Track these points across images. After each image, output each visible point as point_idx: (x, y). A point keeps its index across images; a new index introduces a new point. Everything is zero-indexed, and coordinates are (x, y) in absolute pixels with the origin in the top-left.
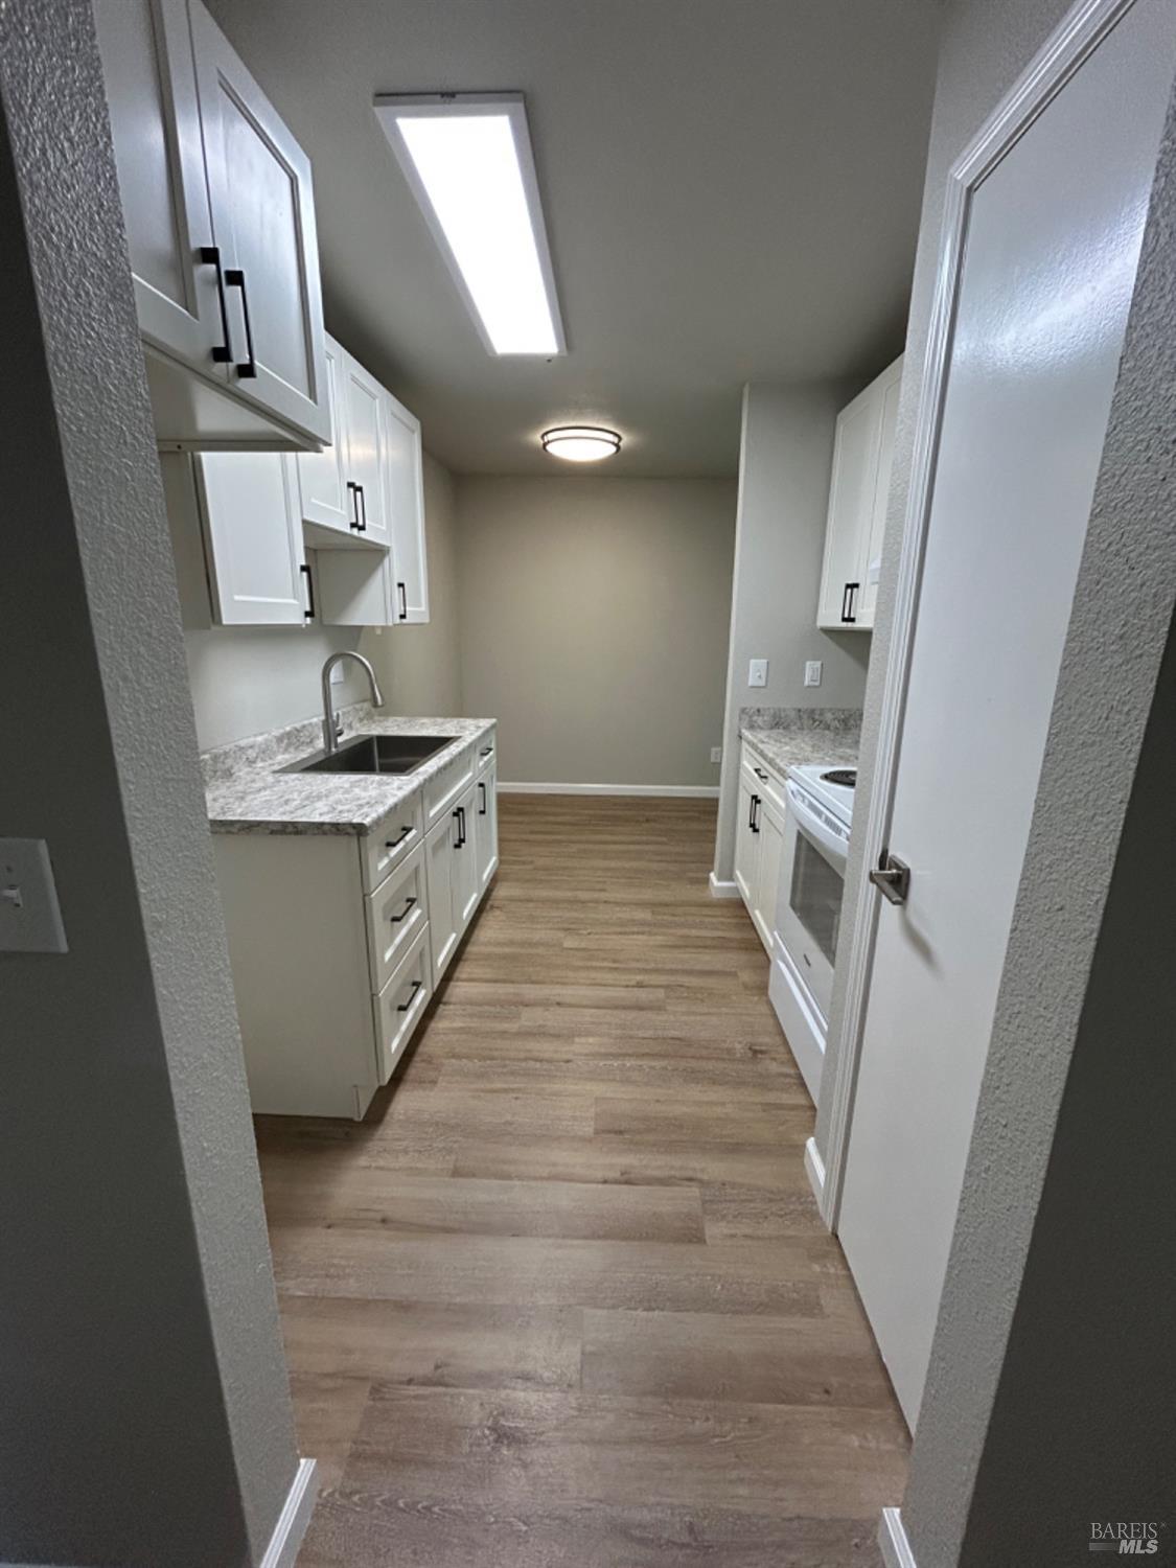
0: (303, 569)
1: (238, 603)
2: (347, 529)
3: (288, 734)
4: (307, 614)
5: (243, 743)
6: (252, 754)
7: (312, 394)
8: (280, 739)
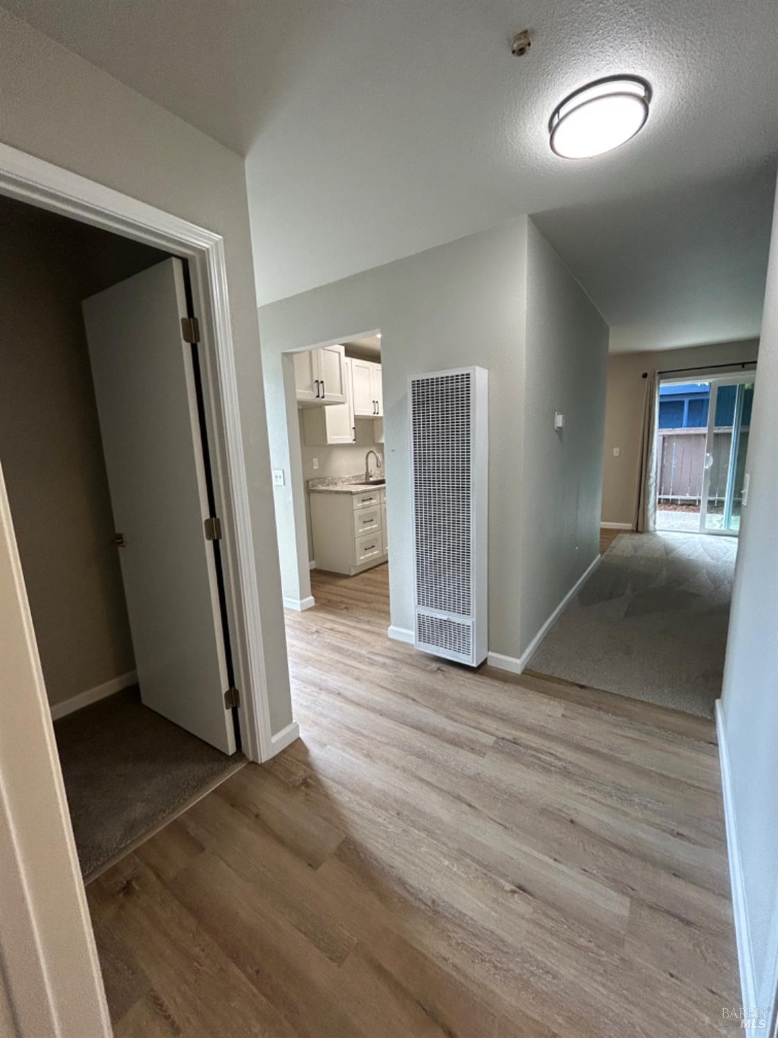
0: (354, 428)
1: (332, 439)
2: (372, 414)
3: (356, 476)
4: (354, 440)
5: (342, 476)
6: (344, 480)
7: (342, 394)
8: (353, 477)
